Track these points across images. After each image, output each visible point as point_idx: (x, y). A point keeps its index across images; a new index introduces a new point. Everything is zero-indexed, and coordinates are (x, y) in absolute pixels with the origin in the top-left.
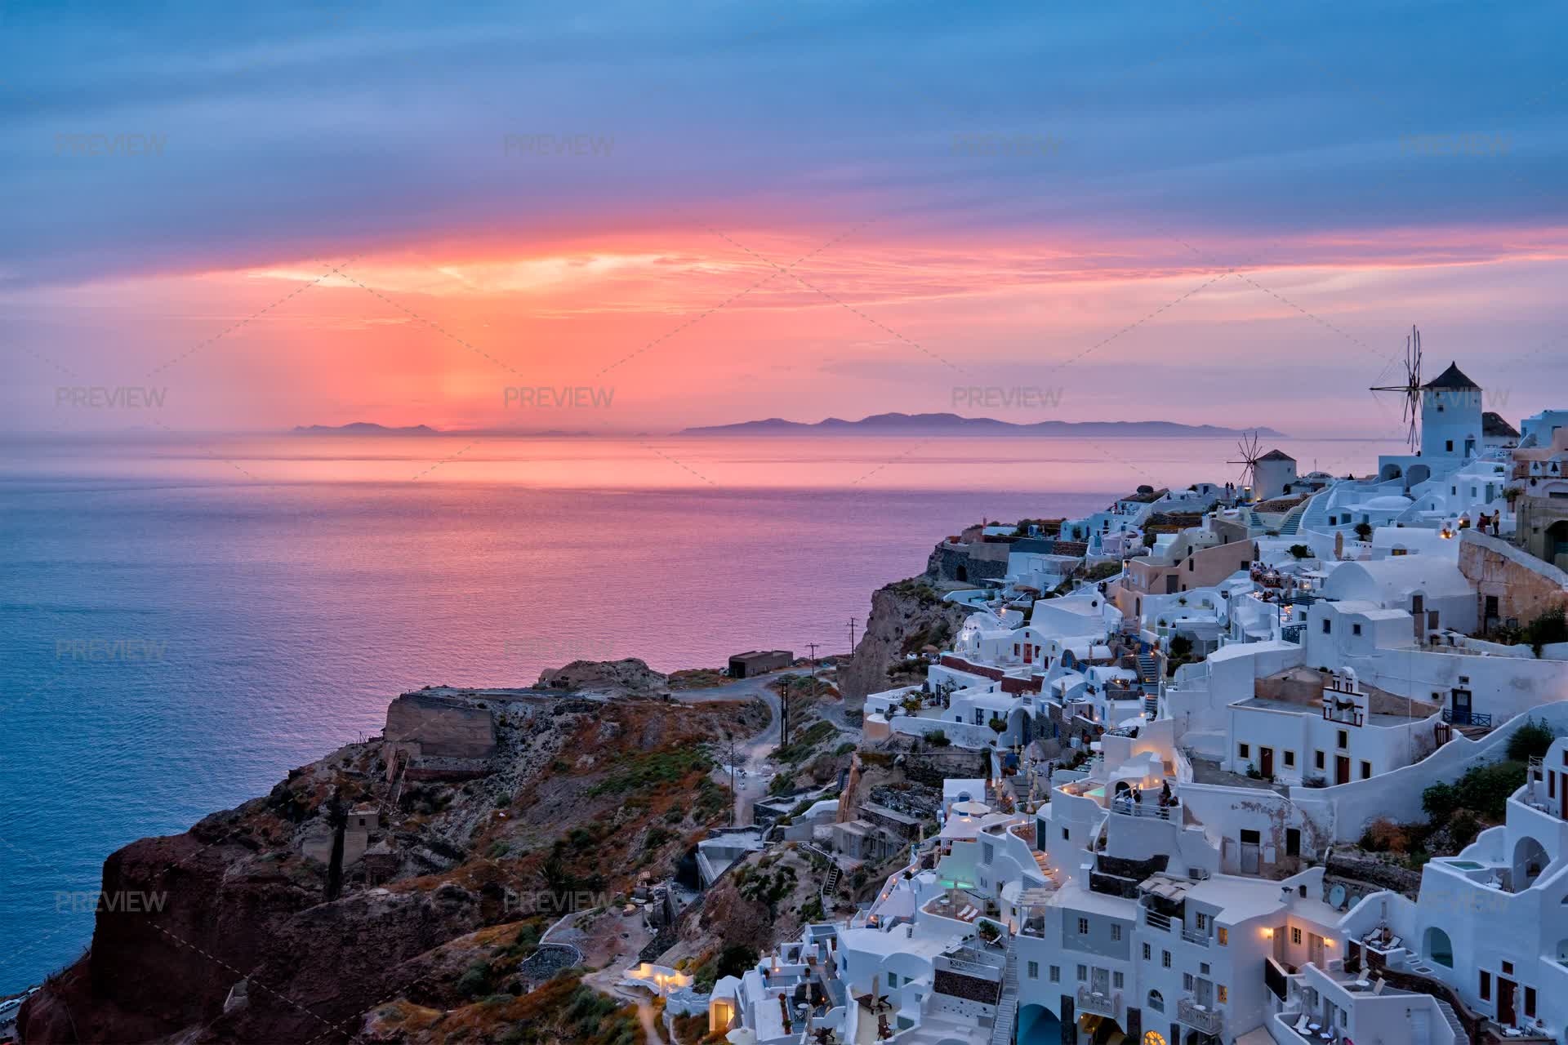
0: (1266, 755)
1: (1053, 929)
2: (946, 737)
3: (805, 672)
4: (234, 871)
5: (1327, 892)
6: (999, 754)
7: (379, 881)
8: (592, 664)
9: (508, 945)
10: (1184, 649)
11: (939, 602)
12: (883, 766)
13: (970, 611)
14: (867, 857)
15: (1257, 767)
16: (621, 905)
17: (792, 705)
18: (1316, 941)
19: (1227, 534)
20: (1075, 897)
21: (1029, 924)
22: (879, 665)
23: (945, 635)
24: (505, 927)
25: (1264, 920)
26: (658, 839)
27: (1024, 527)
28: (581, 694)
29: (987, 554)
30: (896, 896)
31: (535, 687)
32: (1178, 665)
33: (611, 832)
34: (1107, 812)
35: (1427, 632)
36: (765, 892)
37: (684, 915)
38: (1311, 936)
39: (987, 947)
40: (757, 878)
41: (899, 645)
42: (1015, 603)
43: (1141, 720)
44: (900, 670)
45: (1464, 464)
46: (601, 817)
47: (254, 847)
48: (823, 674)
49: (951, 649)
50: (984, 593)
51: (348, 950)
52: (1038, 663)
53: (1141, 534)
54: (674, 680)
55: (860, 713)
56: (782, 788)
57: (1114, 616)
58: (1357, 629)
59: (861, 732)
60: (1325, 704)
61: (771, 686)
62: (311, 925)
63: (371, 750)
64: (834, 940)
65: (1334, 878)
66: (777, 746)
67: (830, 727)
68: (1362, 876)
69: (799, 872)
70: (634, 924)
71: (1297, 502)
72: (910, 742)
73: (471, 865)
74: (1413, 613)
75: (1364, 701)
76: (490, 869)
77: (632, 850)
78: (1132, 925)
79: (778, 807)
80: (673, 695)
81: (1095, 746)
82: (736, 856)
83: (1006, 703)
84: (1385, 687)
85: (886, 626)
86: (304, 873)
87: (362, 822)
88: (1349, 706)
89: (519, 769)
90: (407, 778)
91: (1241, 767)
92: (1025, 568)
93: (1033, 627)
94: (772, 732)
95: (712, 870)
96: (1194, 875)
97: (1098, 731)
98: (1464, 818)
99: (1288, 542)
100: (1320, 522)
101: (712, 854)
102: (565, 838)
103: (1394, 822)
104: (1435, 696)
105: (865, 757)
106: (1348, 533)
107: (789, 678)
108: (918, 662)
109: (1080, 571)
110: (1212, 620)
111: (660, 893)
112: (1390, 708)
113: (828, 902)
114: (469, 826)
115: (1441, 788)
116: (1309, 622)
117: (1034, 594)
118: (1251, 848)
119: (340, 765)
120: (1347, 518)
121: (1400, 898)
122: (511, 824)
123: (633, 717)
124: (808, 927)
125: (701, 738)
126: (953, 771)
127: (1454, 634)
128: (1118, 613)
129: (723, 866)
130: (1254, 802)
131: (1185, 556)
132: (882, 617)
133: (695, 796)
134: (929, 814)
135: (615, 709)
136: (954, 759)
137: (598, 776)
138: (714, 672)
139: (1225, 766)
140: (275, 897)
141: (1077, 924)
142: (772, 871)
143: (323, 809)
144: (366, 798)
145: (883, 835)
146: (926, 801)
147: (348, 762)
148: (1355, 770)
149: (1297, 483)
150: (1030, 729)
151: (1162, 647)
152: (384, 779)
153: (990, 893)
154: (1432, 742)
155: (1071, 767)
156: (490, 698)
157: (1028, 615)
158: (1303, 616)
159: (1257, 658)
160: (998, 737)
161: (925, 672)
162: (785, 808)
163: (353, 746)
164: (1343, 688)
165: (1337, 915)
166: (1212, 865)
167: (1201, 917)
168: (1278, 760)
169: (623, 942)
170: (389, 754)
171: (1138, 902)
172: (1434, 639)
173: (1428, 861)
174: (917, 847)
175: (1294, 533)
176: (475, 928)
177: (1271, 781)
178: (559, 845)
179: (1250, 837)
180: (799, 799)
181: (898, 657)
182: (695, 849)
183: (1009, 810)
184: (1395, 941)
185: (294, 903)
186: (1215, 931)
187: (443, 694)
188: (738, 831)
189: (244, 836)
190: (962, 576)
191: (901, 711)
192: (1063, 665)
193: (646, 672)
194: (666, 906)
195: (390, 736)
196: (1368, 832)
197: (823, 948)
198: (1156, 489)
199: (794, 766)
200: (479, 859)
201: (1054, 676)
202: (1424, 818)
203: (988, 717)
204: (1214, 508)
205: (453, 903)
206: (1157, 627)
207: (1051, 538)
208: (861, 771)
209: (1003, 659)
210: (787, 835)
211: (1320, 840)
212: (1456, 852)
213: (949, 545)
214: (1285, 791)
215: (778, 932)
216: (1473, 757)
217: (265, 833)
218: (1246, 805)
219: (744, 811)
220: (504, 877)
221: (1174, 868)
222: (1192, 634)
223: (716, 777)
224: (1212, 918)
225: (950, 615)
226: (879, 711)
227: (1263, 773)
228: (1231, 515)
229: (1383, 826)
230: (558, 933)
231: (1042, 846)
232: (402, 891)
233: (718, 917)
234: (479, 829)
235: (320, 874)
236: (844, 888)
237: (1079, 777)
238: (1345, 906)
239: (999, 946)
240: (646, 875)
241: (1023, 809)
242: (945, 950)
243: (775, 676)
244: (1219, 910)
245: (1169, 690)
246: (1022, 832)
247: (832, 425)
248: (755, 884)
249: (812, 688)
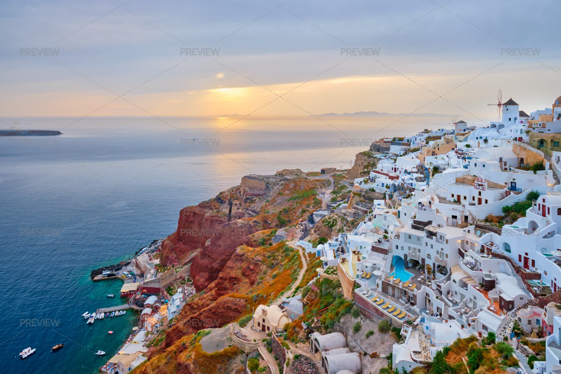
0: (459, 197)
1: (402, 237)
2: (375, 189)
3: (339, 173)
4: (207, 214)
5: (476, 232)
6: (388, 194)
7: (240, 218)
8: (288, 170)
9: (269, 234)
10: (436, 170)
11: (373, 157)
12: (358, 196)
13: (380, 159)
14: (355, 218)
15: (456, 200)
16: (295, 226)
17: (336, 181)
18: (472, 244)
19: (448, 142)
20: (408, 229)
21: (396, 236)
22: (358, 172)
23: (374, 165)
24: (268, 230)
25: (458, 238)
26: (304, 211)
27: (394, 139)
28: (285, 177)
29: (385, 146)
30: (362, 227)
31: (275, 175)
32: (435, 174)
33: (293, 209)
34: (416, 209)
35: (504, 167)
36: (329, 225)
37: (310, 229)
38: (471, 243)
39: (385, 241)
40: (328, 222)
41: (362, 167)
42: (392, 158)
43: (425, 187)
44: (363, 173)
45: (514, 124)
46: (291, 205)
47: (212, 209)
48: (344, 174)
49: (376, 168)
50: (384, 155)
51: (233, 233)
52: (398, 172)
53: (425, 141)
54: (308, 174)
55: (353, 183)
56: (334, 200)
57: (418, 162)
58: (484, 166)
59: (353, 188)
60: (476, 185)
61: (331, 176)
62: (224, 227)
63: (238, 189)
64: (346, 237)
65: (477, 229)
66: (333, 190)
67: (346, 186)
68: (485, 228)
69: (338, 221)
70: (298, 231)
71: (467, 133)
72: (366, 190)
73: (260, 215)
74: (500, 162)
75: (486, 184)
76: (265, 216)
77: (298, 214)
78: (422, 237)
79: (333, 205)
80: (308, 178)
81: (413, 193)
82: (323, 216)
83: (390, 182)
84: (492, 180)
85: (360, 162)
86: (222, 216)
87: (236, 205)
88: (482, 185)
89: (271, 194)
90: (246, 195)
91: (452, 199)
92: (395, 149)
93: (397, 163)
94: (331, 187)
95: (317, 219)
96: (439, 226)
97: (414, 189)
98: (514, 215)
99: (465, 143)
100: (473, 138)
101: (317, 215)
102: (282, 210)
103: (494, 215)
104: (506, 183)
105: (354, 194)
106: (481, 141)
107: (335, 174)
108: (368, 171)
109: (409, 150)
110: (445, 163)
111: (304, 224)
112: (493, 186)
113: (345, 228)
114: (260, 206)
115: (507, 207)
116: (470, 164)
117: (397, 155)
118: (454, 220)
119: (231, 191)
120: (481, 138)
121: (496, 235)
122: (270, 206)
123: (298, 183)
124: (340, 234)
125: (314, 188)
126: (376, 198)
127: (511, 168)
128: (419, 161)
129: (319, 218)
130: (456, 208)
131: (438, 147)
132: (358, 160)
133: (313, 201)
134: (370, 208)
135: (294, 181)
136: (377, 195)
137: (290, 196)
138: (317, 172)
139: (447, 199)
140: (217, 221)
141: (408, 237)
142: (331, 220)
143: (227, 201)
144: (237, 199)
145: (358, 213)
146: (369, 205)
147: (233, 191)
148: (483, 202)
149: (468, 129)
150: (396, 188)
151: (431, 169)
152: (241, 195)
153: (386, 228)
154: (505, 195)
155: (407, 198)
156: (264, 177)
157: (395, 160)
158: (469, 162)
159: (456, 172)
160: (388, 190)
161: (369, 174)
162: (335, 205)
163: (234, 187)
164: (480, 180)
165: (478, 238)
166: (444, 224)
167: (441, 237)
168: (462, 198)
169: (295, 235)
170: (242, 189)
171: (424, 232)
172: (506, 169)
173: (504, 225)
174: (367, 216)
175: (466, 141)
176: (261, 230)
177: (460, 203)
178: (281, 212)
179: (454, 217)
180: (338, 203)
181: (362, 170)
182: (313, 214)
183: (391, 208)
184: (494, 245)
185: (221, 222)
186: (445, 240)
187: (254, 176)
188: (323, 210)
189: (210, 207)
190: (378, 150)
191: (363, 183)
192: (405, 173)
193: (301, 172)
194: (306, 227)
195: (242, 185)
196: (487, 217)
197: (344, 239)
198: (429, 130)
199: (336, 195)
200: (262, 215)
201: (402, 175)
202: (503, 214)
203: (385, 185)
204: (444, 135)
205: (256, 224)
206: (429, 164)
207: (401, 142)
208: (353, 197)
209: (389, 171)
210: (335, 212)
211: (474, 219)
212: (512, 223)
213: (376, 144)
214: (464, 206)
215: (333, 235)
216: (517, 199)
217: (215, 206)
218: (453, 209)
219: (324, 206)
220: (267, 218)
221: (434, 224)
222: (438, 166)
223: (318, 197)
224: (444, 237)
225: (376, 160)
226: (358, 183)
227: (458, 201)
228: (449, 137)
229: (490, 216)
230: (281, 232)
231: (399, 217)
232: (245, 220)
233: (318, 230)
234: (262, 208)
235: (227, 216)
236: (349, 225)
237: (409, 200)
238: (480, 236)
239: (388, 241)
240: (301, 220)
241: (394, 208)
242: (374, 241)
243: (332, 174)
244: (446, 235)
245: (433, 180)
246: (395, 214)
247: (346, 114)
248: (327, 223)
249: (342, 177)
